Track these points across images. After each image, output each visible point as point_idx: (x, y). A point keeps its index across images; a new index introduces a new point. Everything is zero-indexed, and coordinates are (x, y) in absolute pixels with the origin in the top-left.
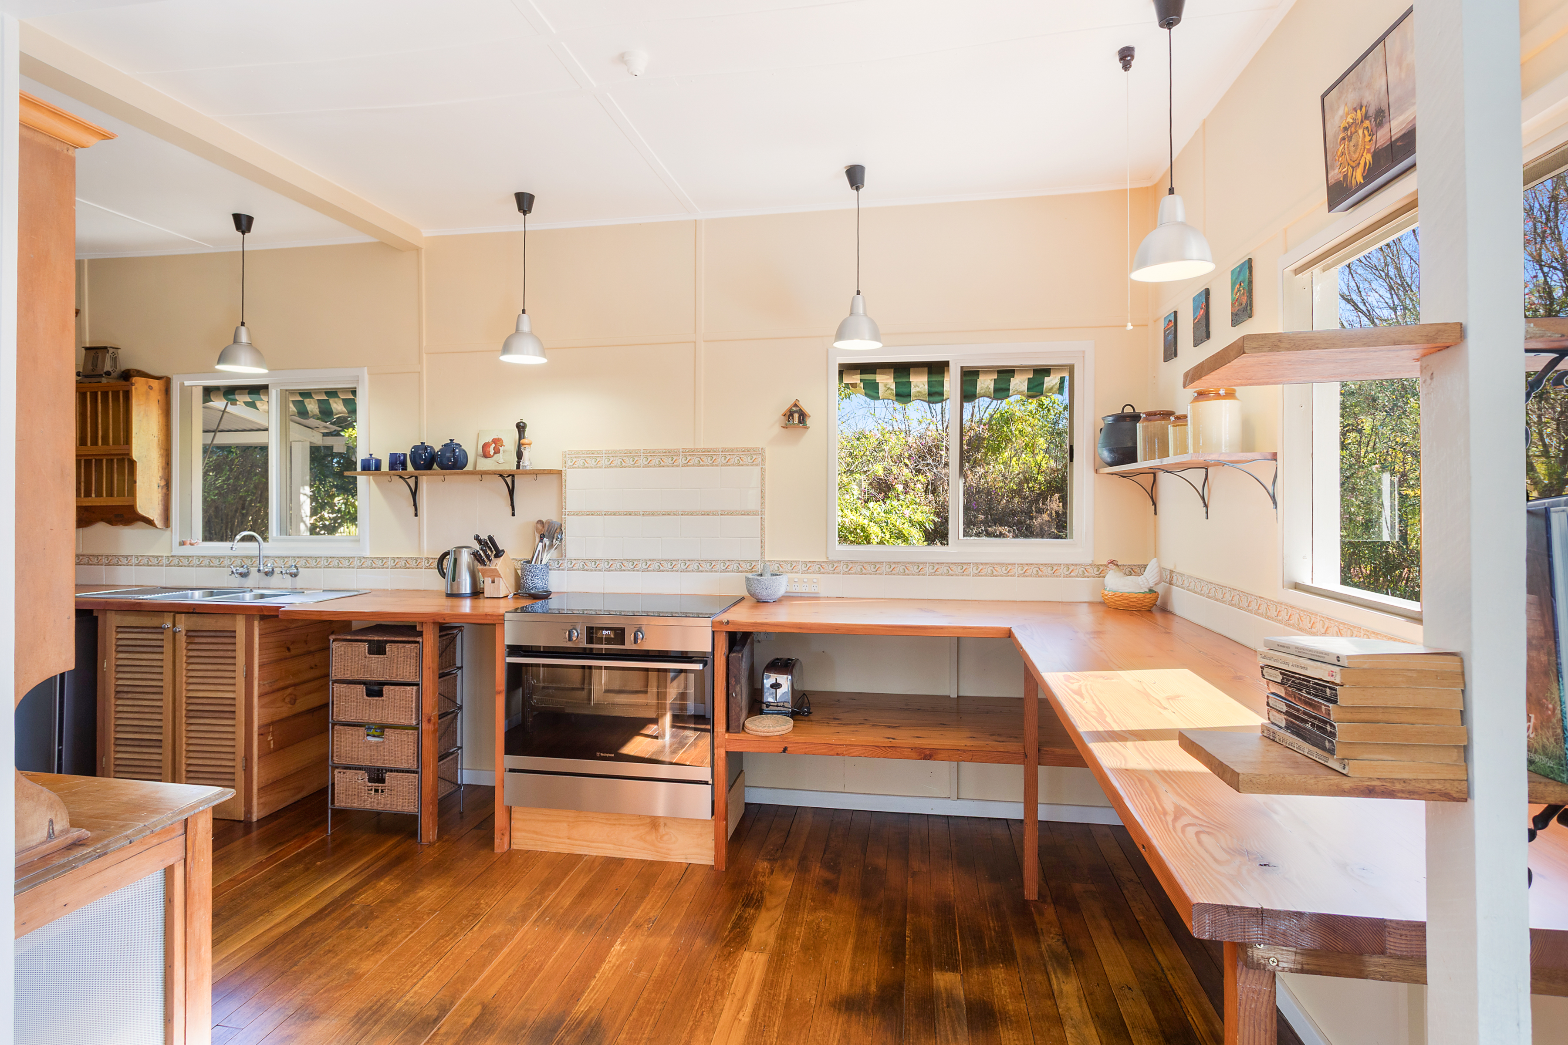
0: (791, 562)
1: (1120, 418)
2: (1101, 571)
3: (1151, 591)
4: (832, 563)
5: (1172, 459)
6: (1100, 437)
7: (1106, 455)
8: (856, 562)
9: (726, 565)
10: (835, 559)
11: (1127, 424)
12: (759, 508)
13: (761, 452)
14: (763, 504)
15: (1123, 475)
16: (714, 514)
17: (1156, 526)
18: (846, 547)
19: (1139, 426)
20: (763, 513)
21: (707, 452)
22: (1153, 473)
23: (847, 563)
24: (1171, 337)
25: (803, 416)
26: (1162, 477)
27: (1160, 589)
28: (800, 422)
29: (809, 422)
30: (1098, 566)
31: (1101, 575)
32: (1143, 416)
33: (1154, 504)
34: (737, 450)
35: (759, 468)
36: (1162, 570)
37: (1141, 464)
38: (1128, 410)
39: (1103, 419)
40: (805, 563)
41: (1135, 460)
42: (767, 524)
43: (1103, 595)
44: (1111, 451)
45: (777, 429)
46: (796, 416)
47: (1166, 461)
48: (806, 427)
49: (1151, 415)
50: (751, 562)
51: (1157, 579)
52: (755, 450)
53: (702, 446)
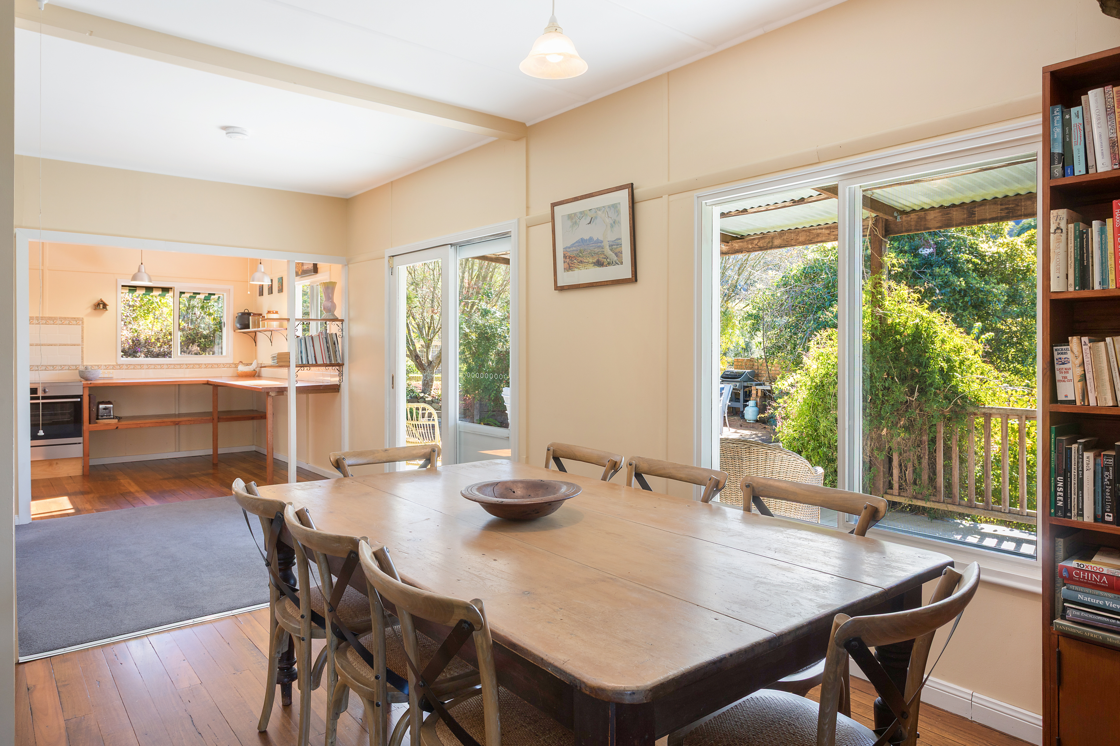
0: (98, 366)
1: (243, 314)
2: (236, 366)
3: (254, 370)
4: (120, 365)
5: (261, 329)
6: (236, 320)
7: (238, 325)
8: (132, 365)
9: (62, 367)
10: (121, 363)
11: (246, 316)
12: (80, 343)
13: (82, 320)
14: (82, 341)
15: (244, 333)
16: (55, 345)
17: (256, 350)
18: (124, 359)
19: (250, 317)
20: (83, 345)
21: (50, 318)
22: (255, 332)
23: (127, 365)
24: (261, 289)
25: (105, 306)
26: (258, 333)
27: (257, 370)
28: (103, 308)
29: (107, 307)
30: (235, 364)
31: (236, 367)
32: (252, 314)
33: (255, 343)
34: (68, 318)
35: (81, 326)
36: (258, 364)
37: (251, 330)
38: (247, 311)
39: (238, 314)
40: (106, 366)
41: (249, 328)
42: (84, 350)
43: (237, 373)
44: (240, 324)
45: (90, 310)
46: (101, 305)
47: (259, 329)
48: (107, 310)
49: (255, 314)
50: (76, 366)
51: (256, 366)
52: (78, 319)
53: (47, 315)
